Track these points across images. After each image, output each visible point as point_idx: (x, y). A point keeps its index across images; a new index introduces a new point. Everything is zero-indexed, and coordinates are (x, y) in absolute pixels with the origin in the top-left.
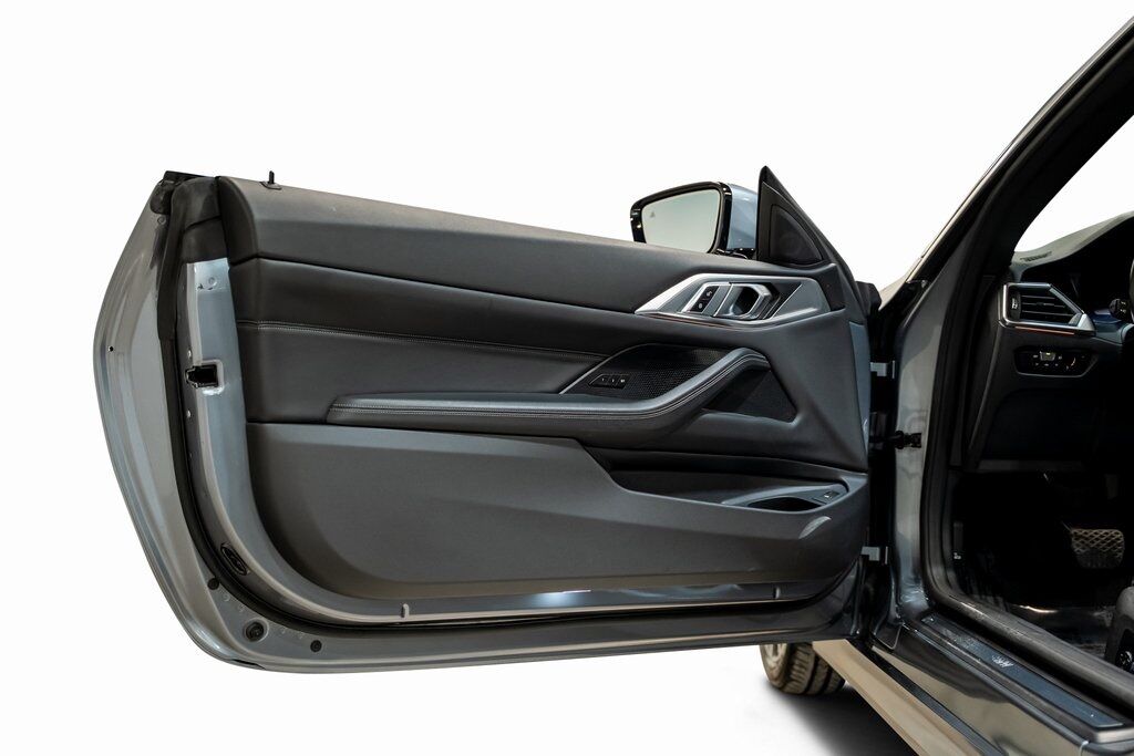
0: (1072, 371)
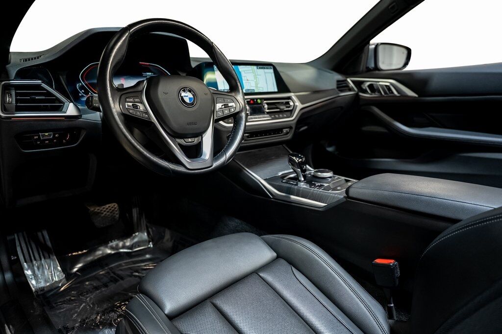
0: (68, 143)
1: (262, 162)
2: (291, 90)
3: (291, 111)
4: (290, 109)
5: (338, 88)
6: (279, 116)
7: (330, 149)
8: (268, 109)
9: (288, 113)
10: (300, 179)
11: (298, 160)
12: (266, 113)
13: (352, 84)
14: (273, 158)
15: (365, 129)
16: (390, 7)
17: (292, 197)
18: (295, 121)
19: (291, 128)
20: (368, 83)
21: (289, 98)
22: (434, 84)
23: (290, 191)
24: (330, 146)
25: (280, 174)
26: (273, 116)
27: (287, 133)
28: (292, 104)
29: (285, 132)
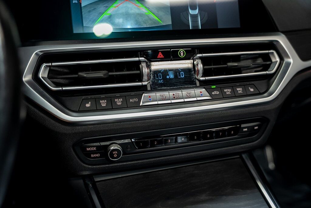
4: (269, 72)
6: (234, 91)
9: (261, 85)
12: (198, 84)
28: (278, 59)
29: (246, 130)
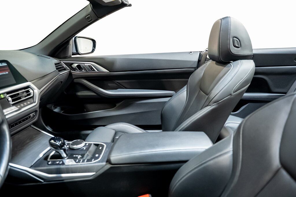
1: (20, 150)
2: (28, 80)
3: (33, 97)
4: (31, 96)
5: (57, 69)
6: (24, 104)
7: (57, 110)
8: (13, 101)
9: (31, 100)
10: (62, 155)
11: (59, 143)
12: (11, 105)
13: (65, 66)
14: (28, 141)
15: (79, 94)
16: (86, 18)
17: (63, 175)
18: (38, 105)
19: (36, 111)
20: (77, 65)
21: (28, 87)
22: (118, 65)
23: (59, 171)
24: (56, 108)
25: (41, 155)
26: (19, 106)
27: (34, 116)
28: (32, 91)
29: (32, 116)
